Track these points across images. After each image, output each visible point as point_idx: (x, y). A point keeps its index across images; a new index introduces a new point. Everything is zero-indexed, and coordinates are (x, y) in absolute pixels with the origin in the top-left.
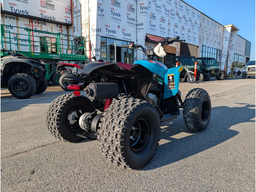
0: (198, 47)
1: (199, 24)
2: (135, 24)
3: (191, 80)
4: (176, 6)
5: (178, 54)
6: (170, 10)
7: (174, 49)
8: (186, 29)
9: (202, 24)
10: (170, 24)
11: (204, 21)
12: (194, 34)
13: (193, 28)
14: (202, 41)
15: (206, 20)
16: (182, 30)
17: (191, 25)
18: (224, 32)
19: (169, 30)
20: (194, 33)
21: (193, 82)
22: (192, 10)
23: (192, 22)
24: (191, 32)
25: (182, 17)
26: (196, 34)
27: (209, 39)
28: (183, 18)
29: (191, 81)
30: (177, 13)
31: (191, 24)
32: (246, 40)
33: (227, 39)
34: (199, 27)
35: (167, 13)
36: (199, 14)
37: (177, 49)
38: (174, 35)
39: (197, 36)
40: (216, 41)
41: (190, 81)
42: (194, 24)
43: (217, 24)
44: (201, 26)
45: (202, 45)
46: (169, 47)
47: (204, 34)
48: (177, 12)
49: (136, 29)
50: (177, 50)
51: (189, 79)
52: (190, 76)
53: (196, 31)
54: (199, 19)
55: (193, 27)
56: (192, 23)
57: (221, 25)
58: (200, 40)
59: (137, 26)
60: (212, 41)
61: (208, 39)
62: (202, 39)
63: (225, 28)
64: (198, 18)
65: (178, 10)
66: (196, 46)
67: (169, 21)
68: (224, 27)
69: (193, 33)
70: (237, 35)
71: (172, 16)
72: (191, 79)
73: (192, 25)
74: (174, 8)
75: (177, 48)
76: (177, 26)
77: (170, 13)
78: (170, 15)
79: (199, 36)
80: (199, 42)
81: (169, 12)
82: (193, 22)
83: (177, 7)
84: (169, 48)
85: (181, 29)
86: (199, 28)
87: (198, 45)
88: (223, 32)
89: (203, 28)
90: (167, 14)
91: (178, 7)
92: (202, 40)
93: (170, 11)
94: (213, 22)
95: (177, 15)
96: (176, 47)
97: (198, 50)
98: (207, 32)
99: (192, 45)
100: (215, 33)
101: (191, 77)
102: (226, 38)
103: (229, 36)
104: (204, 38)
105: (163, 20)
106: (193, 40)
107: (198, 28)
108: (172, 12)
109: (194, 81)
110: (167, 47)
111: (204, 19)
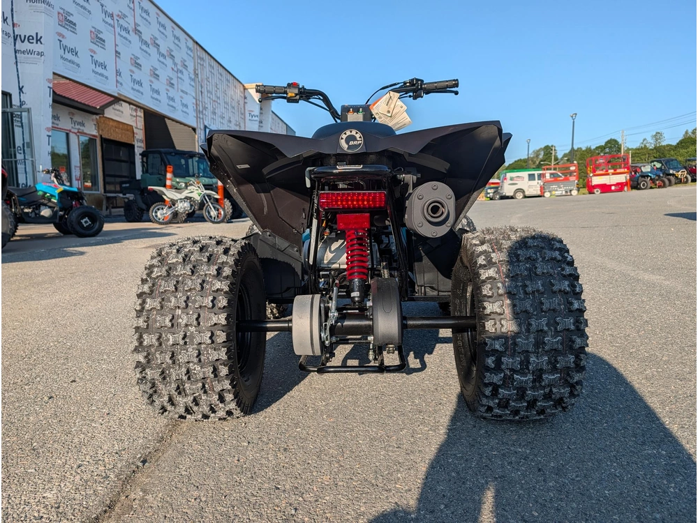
0: (194, 130)
1: (191, 69)
2: (7, 34)
3: (213, 216)
4: (131, 5)
5: (140, 144)
6: (116, 13)
7: (128, 130)
8: (163, 78)
9: (199, 70)
10: (121, 56)
11: (203, 65)
12: (182, 94)
13: (178, 77)
14: (201, 116)
15: (207, 63)
16: (153, 79)
17: (173, 69)
18: (246, 101)
19: (118, 73)
20: (182, 91)
21: (219, 220)
22: (173, 28)
23: (176, 60)
24: (176, 86)
25: (149, 42)
26: (186, 93)
27: (216, 111)
28: (152, 44)
29: (214, 218)
30: (136, 28)
31: (173, 67)
32: (287, 125)
33: (254, 118)
34: (193, 77)
35: (109, 20)
36: (191, 43)
37: (135, 130)
38: (132, 88)
39: (190, 101)
40: (232, 120)
41: (211, 217)
42: (181, 68)
43: (231, 78)
44: (196, 75)
45: (202, 127)
46: (115, 124)
47: (206, 98)
48: (136, 24)
49: (16, 52)
50: (137, 134)
51: (209, 213)
52: (210, 204)
53: (186, 85)
54: (190, 56)
55: (180, 75)
56: (175, 64)
57: (239, 82)
58: (198, 111)
59: (15, 40)
60: (223, 118)
61: (214, 113)
62: (201, 110)
63: (247, 89)
64: (189, 52)
65: (139, 20)
66: (189, 127)
67: (116, 45)
68: (243, 86)
69: (179, 91)
70: (273, 112)
71: (123, 33)
72: (214, 213)
73: (176, 69)
74: (127, 11)
75: (136, 128)
76: (138, 66)
77: (116, 22)
78: (118, 30)
79: (194, 101)
80: (197, 117)
81: (113, 19)
82: (178, 60)
83: (134, 10)
84: (112, 126)
85: (151, 75)
86: (193, 80)
87: (194, 125)
88: (243, 99)
89: (202, 80)
90: (109, 25)
91: (138, 11)
92: (202, 112)
93: (115, 18)
94: (221, 70)
95: (136, 33)
96: (134, 124)
97: (196, 139)
98: (212, 94)
99: (181, 123)
100: (229, 100)
101: (214, 208)
102: (252, 113)
103: (257, 111)
104: (205, 108)
105: (98, 39)
106: (183, 111)
107: (190, 78)
108: (121, 22)
109: (221, 218)
110: (108, 123)
111: (202, 59)
